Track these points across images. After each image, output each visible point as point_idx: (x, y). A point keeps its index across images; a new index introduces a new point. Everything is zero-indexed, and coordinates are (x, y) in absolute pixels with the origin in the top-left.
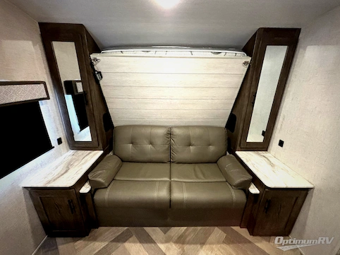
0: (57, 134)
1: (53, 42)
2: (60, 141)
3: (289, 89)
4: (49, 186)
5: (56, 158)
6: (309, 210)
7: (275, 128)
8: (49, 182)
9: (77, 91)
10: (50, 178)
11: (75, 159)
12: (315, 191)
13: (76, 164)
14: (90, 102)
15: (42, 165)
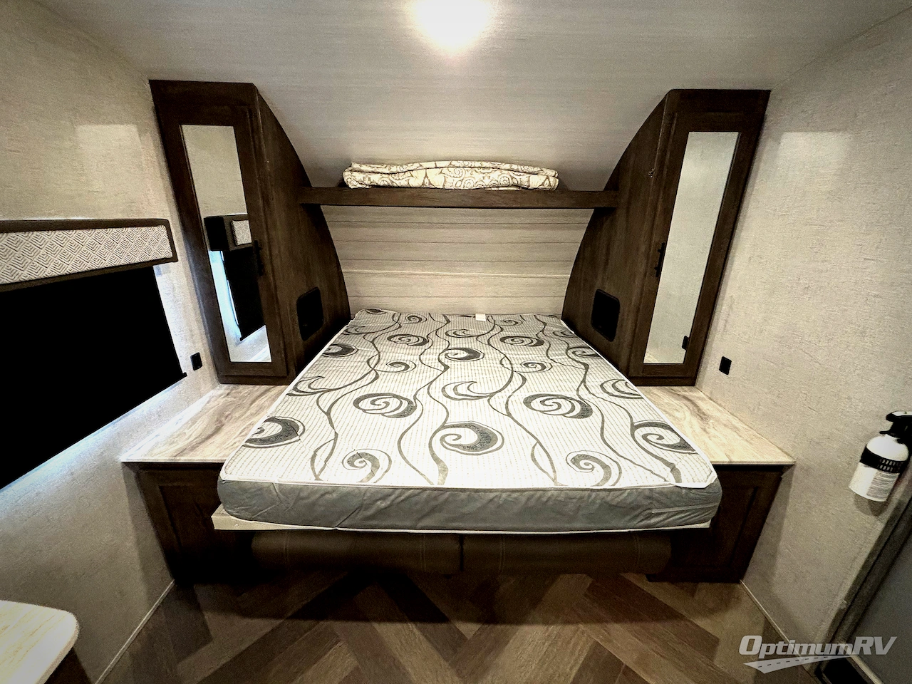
0: (190, 344)
1: (184, 127)
2: (196, 361)
3: (743, 234)
4: (182, 459)
5: (189, 401)
6: (783, 516)
7: (713, 328)
8: (182, 452)
9: (234, 241)
10: (182, 444)
11: (232, 403)
12: (797, 472)
13: (237, 415)
14: (268, 268)
15: (161, 415)
